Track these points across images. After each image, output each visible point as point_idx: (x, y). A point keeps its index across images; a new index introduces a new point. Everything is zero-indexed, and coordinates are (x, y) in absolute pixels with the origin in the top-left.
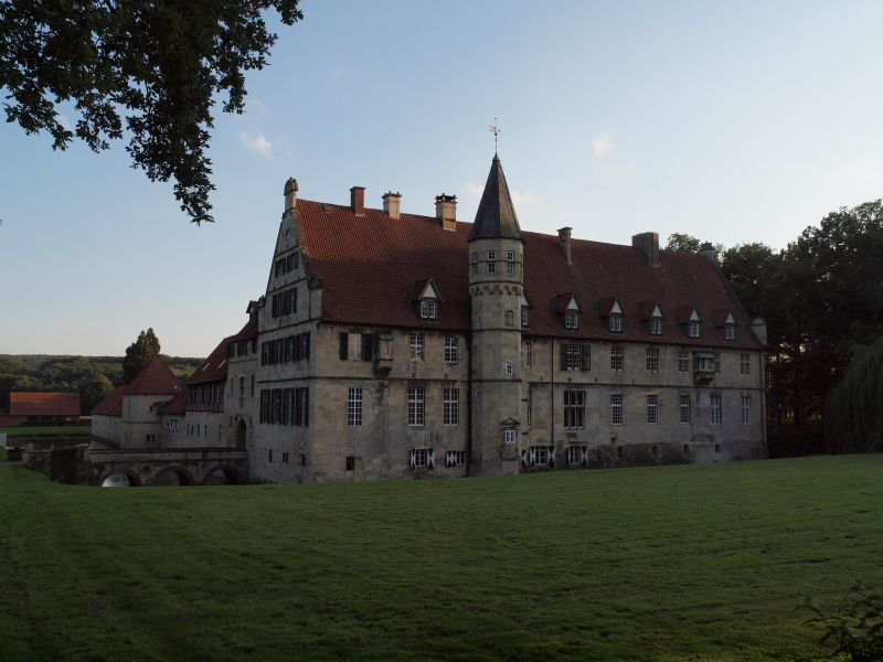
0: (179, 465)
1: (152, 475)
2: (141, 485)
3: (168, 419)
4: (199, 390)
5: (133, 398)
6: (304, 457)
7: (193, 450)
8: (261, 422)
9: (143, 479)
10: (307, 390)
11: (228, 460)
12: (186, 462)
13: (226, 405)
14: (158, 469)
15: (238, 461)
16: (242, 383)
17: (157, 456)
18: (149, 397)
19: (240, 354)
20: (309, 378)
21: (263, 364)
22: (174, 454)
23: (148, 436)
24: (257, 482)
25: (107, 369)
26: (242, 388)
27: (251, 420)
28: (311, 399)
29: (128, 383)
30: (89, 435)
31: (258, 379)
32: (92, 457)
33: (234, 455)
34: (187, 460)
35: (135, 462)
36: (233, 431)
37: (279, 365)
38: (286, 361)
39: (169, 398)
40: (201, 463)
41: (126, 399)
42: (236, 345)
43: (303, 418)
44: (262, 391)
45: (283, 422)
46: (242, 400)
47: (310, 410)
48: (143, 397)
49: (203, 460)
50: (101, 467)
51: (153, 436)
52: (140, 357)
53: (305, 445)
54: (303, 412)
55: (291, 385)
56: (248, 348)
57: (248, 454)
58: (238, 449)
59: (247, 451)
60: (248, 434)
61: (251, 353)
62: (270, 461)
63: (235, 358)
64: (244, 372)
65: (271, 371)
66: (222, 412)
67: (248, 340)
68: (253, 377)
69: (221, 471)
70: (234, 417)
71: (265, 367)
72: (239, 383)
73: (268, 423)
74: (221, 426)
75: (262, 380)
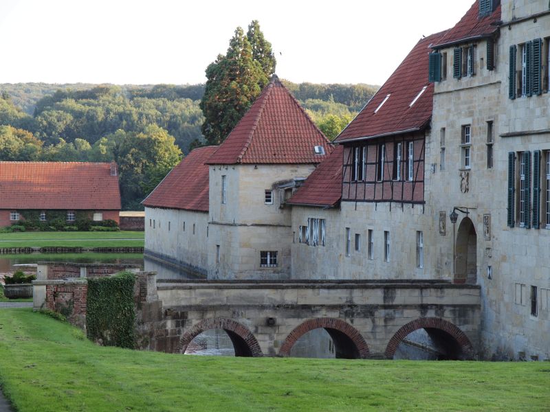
0: (335, 315)
1: (282, 335)
2: (262, 356)
3: (302, 217)
4: (371, 154)
5: (230, 172)
7: (363, 285)
8: (511, 223)
9: (264, 343)
11: (440, 308)
12: (350, 309)
13: (428, 188)
14: (295, 323)
15: (462, 311)
16: (465, 138)
17: (290, 296)
18: (263, 170)
19: (459, 74)
21: (513, 95)
22: (324, 292)
23: (264, 254)
24: (501, 356)
25: (163, 111)
26: (466, 150)
27: (487, 220)
29: (211, 140)
30: (140, 250)
31: (500, 128)
32: (161, 294)
33: (453, 297)
34: (352, 306)
35: (248, 307)
36: (448, 243)
39: (304, 172)
40: (381, 313)
41: (215, 174)
42: (450, 53)
44: (512, 157)
46: (466, 175)
48: (251, 169)
49: (385, 307)
50: (180, 316)
51: (274, 254)
52: (234, 84)
56: (478, 59)
57: (481, 295)
58: (460, 284)
59: (479, 287)
60: (480, 250)
61: (486, 71)
62: (534, 312)
63: (450, 83)
64: (471, 114)
65: (533, 111)
66: (423, 203)
67: (479, 40)
68: (490, 124)
69: (422, 330)
70: (449, 213)
71: (518, 100)
72: (459, 139)
73: (528, 226)
74: (419, 232)
75: (512, 131)
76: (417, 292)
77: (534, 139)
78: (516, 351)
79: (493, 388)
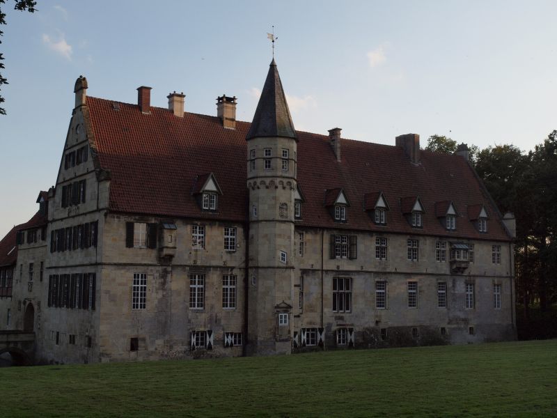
6: (90, 339)
8: (49, 305)
10: (94, 275)
11: (16, 343)
13: (14, 290)
15: (25, 343)
16: (31, 269)
19: (29, 242)
20: (97, 264)
21: (52, 252)
24: (43, 362)
26: (31, 274)
27: (39, 304)
28: (98, 284)
31: (47, 265)
33: (22, 338)
36: (21, 315)
37: (67, 252)
38: (74, 249)
42: (26, 233)
43: (90, 301)
44: (51, 277)
45: (70, 305)
46: (31, 284)
47: (97, 295)
53: (92, 327)
54: (90, 296)
55: (79, 271)
56: (38, 235)
57: (35, 336)
58: (25, 332)
59: (34, 333)
60: (36, 317)
61: (41, 241)
62: (57, 343)
63: (25, 245)
64: (34, 258)
65: (60, 258)
66: (11, 296)
67: (38, 228)
68: (42, 263)
69: (8, 353)
70: (22, 301)
71: (54, 253)
72: (28, 269)
73: (56, 307)
74: (9, 310)
75: (51, 266)
76: (5, 336)
77: (60, 269)
78: (49, 359)
79: (25, 379)
